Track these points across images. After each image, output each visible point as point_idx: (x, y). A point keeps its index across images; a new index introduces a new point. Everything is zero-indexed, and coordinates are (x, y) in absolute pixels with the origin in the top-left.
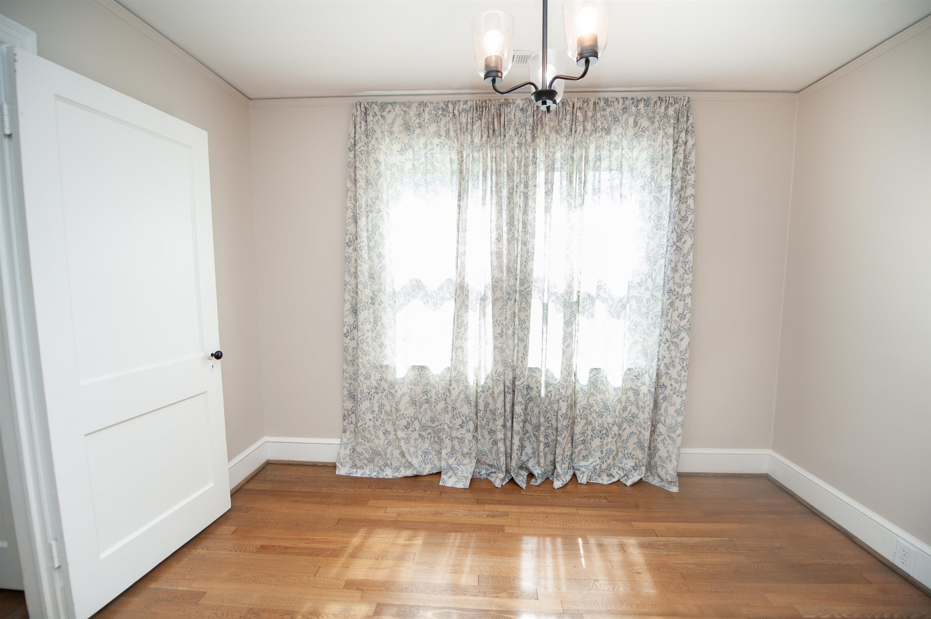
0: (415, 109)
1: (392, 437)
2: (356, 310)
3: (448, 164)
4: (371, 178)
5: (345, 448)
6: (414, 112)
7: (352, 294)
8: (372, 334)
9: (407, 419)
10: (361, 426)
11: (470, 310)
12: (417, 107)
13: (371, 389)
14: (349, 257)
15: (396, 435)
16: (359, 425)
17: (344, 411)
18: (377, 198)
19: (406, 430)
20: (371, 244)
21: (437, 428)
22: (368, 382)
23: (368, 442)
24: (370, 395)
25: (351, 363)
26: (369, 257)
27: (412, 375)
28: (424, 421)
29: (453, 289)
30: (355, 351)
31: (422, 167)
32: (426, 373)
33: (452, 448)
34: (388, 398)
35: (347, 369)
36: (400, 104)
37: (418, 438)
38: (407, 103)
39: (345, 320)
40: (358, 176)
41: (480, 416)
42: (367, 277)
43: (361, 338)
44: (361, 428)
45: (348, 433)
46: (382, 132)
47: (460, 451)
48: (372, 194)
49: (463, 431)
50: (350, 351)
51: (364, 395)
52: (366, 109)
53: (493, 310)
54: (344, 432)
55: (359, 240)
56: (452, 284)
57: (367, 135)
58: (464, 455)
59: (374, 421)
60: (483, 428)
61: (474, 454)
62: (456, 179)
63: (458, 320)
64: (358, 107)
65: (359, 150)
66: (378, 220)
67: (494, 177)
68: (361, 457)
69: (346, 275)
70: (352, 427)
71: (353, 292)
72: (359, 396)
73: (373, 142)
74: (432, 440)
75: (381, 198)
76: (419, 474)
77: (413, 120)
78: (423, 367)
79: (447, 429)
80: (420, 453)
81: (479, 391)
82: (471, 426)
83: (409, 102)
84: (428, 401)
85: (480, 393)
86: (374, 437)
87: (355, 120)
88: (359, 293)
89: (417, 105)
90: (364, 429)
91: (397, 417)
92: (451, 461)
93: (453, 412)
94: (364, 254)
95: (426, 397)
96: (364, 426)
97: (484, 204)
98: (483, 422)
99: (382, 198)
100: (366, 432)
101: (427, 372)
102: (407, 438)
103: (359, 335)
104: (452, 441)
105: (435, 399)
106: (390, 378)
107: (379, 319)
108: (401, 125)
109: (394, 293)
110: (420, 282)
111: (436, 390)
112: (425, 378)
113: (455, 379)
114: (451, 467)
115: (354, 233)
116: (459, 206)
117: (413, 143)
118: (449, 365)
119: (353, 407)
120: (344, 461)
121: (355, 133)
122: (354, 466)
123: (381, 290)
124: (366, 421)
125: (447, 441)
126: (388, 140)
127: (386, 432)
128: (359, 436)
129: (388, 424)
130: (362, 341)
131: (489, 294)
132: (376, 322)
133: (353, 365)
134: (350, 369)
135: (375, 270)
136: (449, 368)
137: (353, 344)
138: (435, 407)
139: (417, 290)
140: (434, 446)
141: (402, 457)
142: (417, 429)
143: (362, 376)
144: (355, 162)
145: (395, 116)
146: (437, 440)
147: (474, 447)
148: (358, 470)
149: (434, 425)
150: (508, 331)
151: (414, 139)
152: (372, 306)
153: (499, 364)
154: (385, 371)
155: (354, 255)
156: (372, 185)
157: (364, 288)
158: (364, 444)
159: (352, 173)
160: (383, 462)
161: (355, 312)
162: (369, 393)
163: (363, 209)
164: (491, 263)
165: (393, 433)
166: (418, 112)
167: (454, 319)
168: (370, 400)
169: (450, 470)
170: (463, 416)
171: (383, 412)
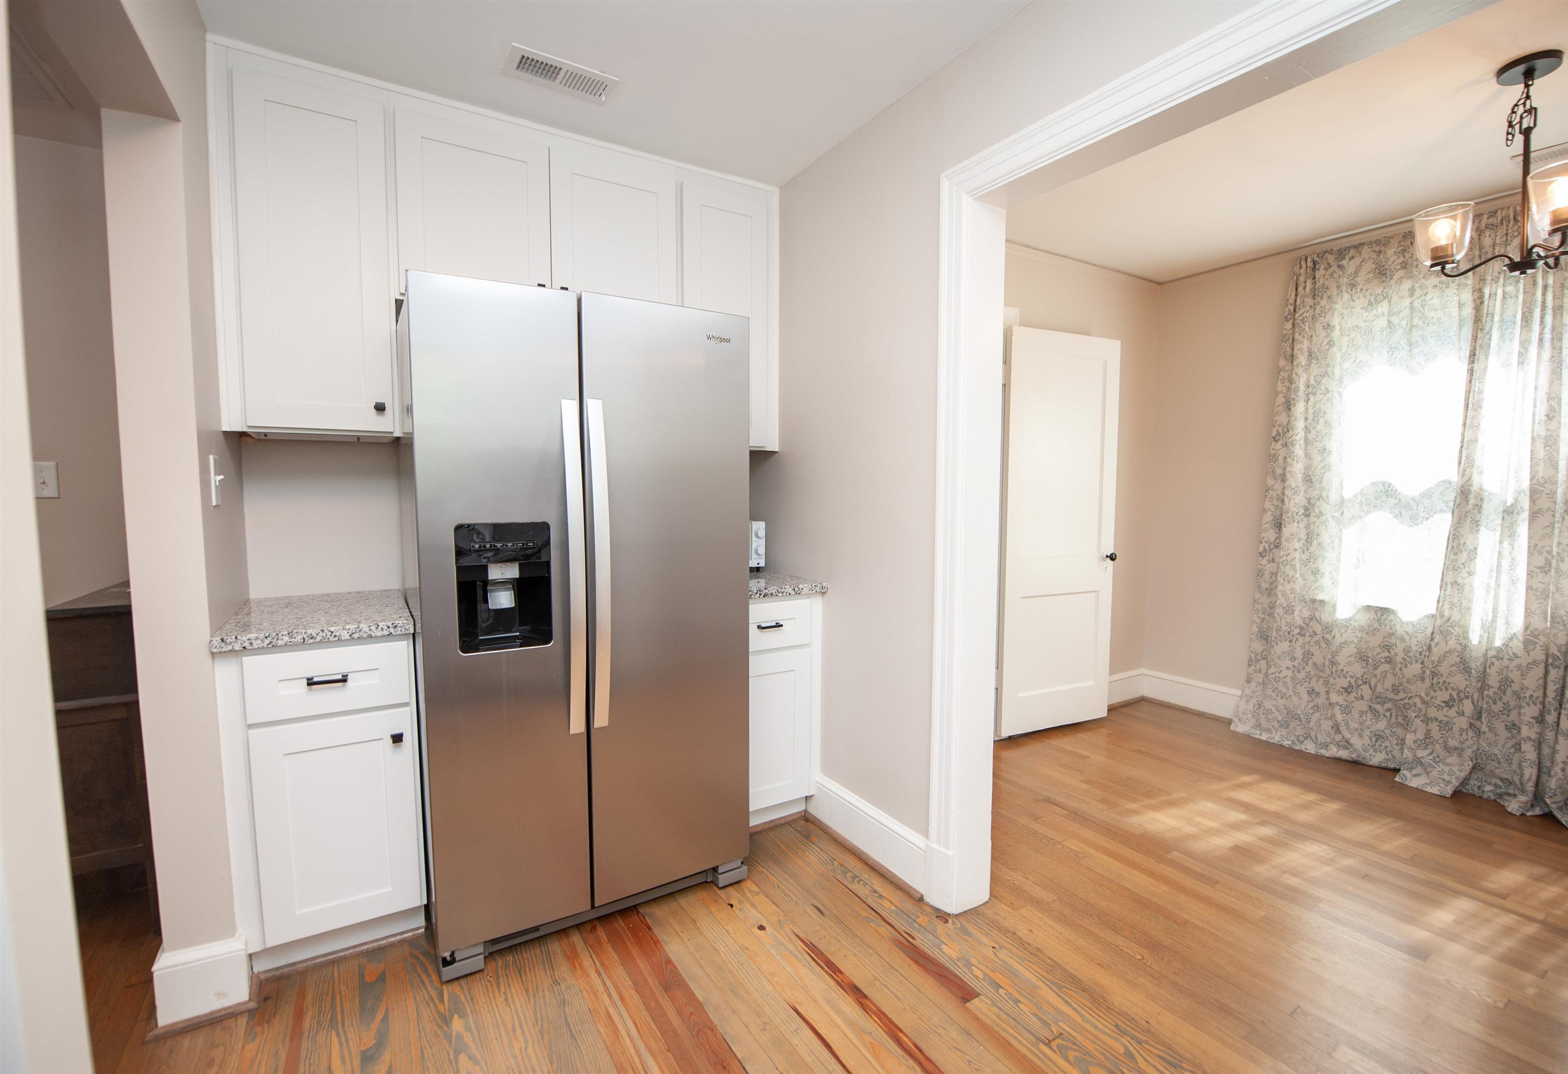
0: (1396, 246)
1: (1321, 701)
2: (1281, 524)
3: (1455, 311)
4: (1316, 350)
5: (1247, 701)
6: (1393, 250)
7: (1276, 503)
8: (1302, 555)
9: (1349, 679)
10: (1273, 674)
11: (1483, 529)
12: (1399, 242)
13: (1293, 628)
14: (1275, 454)
15: (1328, 699)
16: (1270, 672)
17: (1250, 654)
18: (1326, 374)
19: (1345, 694)
20: (1310, 437)
21: (1402, 702)
22: (1289, 618)
23: (1282, 698)
24: (1290, 636)
25: (1267, 592)
26: (1306, 454)
27: (1364, 619)
28: (1380, 689)
29: (1451, 496)
30: (1274, 576)
31: (1404, 323)
32: (1389, 618)
33: (1426, 735)
34: (1320, 647)
35: (1259, 599)
36: (1371, 243)
37: (1366, 712)
38: (1383, 240)
39: (1263, 535)
40: (1296, 351)
41: (1488, 696)
42: (1299, 480)
43: (1284, 558)
44: (1273, 676)
45: (1253, 684)
46: (1338, 287)
47: (1441, 741)
48: (1315, 370)
49: (1452, 713)
50: (1267, 575)
51: (1281, 633)
52: (1314, 263)
53: (1529, 529)
54: (1249, 681)
55: (1291, 433)
56: (1452, 489)
57: (1314, 295)
58: (1447, 748)
59: (1293, 672)
60: (1492, 715)
61: (1469, 752)
62: (1467, 331)
63: (1453, 542)
64: (1303, 263)
65: (1301, 318)
66: (1324, 404)
67: (1549, 318)
68: (1269, 715)
69: (1268, 477)
70: (1260, 677)
71: (1278, 500)
72: (1274, 634)
73: (1323, 303)
74: (1393, 720)
75: (1331, 374)
76: (1361, 759)
77: (1391, 260)
78: (1385, 609)
79: (1419, 705)
80: (1367, 732)
81: (1489, 656)
82: (1468, 706)
83: (1385, 237)
84: (1389, 661)
85: (1492, 660)
86: (1291, 693)
87: (1296, 280)
88: (1286, 500)
89: (1400, 238)
90: (1278, 679)
91: (1332, 672)
92: (1421, 753)
93: (1433, 679)
94: (1299, 450)
95: (1386, 654)
96: (1277, 675)
97: (1521, 363)
98: (1493, 706)
99: (1333, 374)
100: (1281, 684)
101: (1391, 617)
102: (1347, 706)
103: (1281, 555)
104: (1427, 724)
105: (1403, 659)
106: (1326, 618)
107: (1315, 537)
108: (1370, 272)
109: (1343, 501)
110: (1389, 486)
111: (1405, 644)
112: (1388, 626)
113: (1440, 630)
114: (1420, 761)
115: (1285, 424)
116: (1471, 372)
117: (1390, 292)
118: (1434, 612)
119: (1264, 651)
120: (1245, 717)
121: (1296, 295)
122: (1258, 726)
123: (1322, 497)
124: (1281, 669)
125: (1418, 722)
126: (1346, 296)
127: (1311, 692)
128: (1270, 686)
129: (1317, 681)
130: (1285, 563)
131: (1525, 503)
132: (1309, 540)
133: (1269, 595)
134: (1265, 600)
135: (1314, 470)
136: (1433, 616)
137: (1270, 568)
138: (1401, 669)
139: (1384, 497)
140: (1395, 730)
141: (1336, 733)
142: (1367, 697)
143: (1281, 608)
144: (1294, 333)
145: (1361, 262)
146: (1402, 722)
147: (1470, 742)
148: (1263, 733)
149: (1397, 698)
150: (1561, 563)
151: (1391, 286)
152: (1304, 519)
153: (1536, 617)
154: (1319, 608)
155: (1283, 452)
156: (1317, 360)
157: (1295, 493)
158: (1275, 699)
159: (1288, 348)
160: (1303, 732)
161: (1278, 525)
162: (1289, 633)
163: (1300, 392)
164: (1532, 455)
165: (1323, 696)
166: (1400, 248)
167: (1448, 540)
168: (1291, 641)
169: (1419, 765)
170: (1453, 689)
171: (1310, 663)
